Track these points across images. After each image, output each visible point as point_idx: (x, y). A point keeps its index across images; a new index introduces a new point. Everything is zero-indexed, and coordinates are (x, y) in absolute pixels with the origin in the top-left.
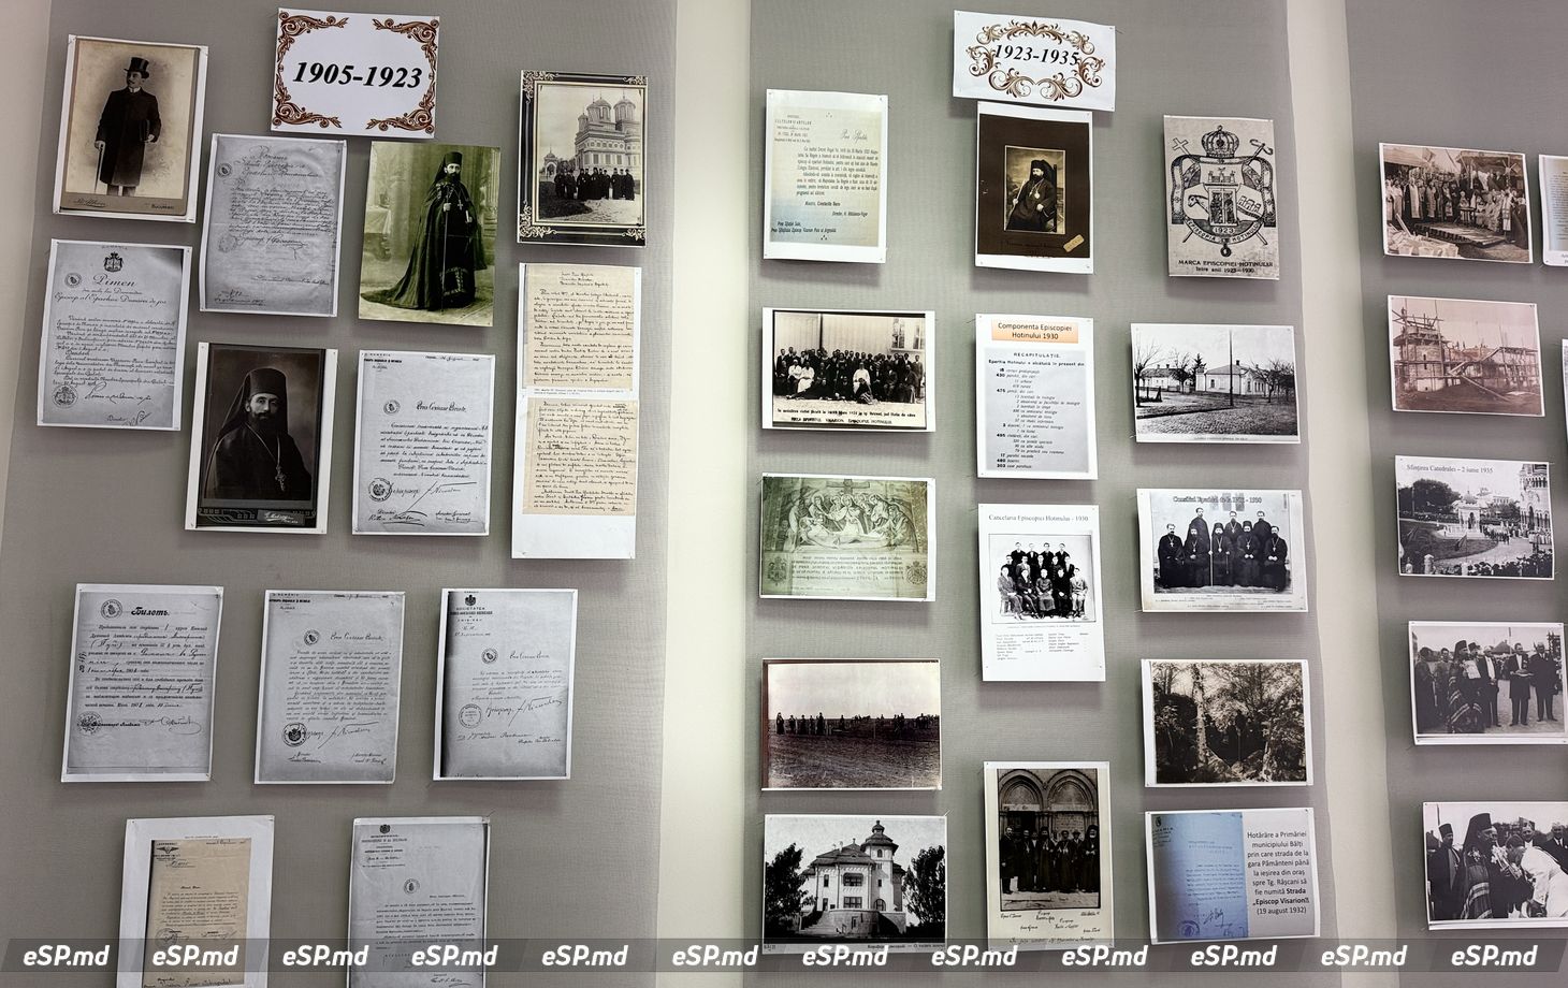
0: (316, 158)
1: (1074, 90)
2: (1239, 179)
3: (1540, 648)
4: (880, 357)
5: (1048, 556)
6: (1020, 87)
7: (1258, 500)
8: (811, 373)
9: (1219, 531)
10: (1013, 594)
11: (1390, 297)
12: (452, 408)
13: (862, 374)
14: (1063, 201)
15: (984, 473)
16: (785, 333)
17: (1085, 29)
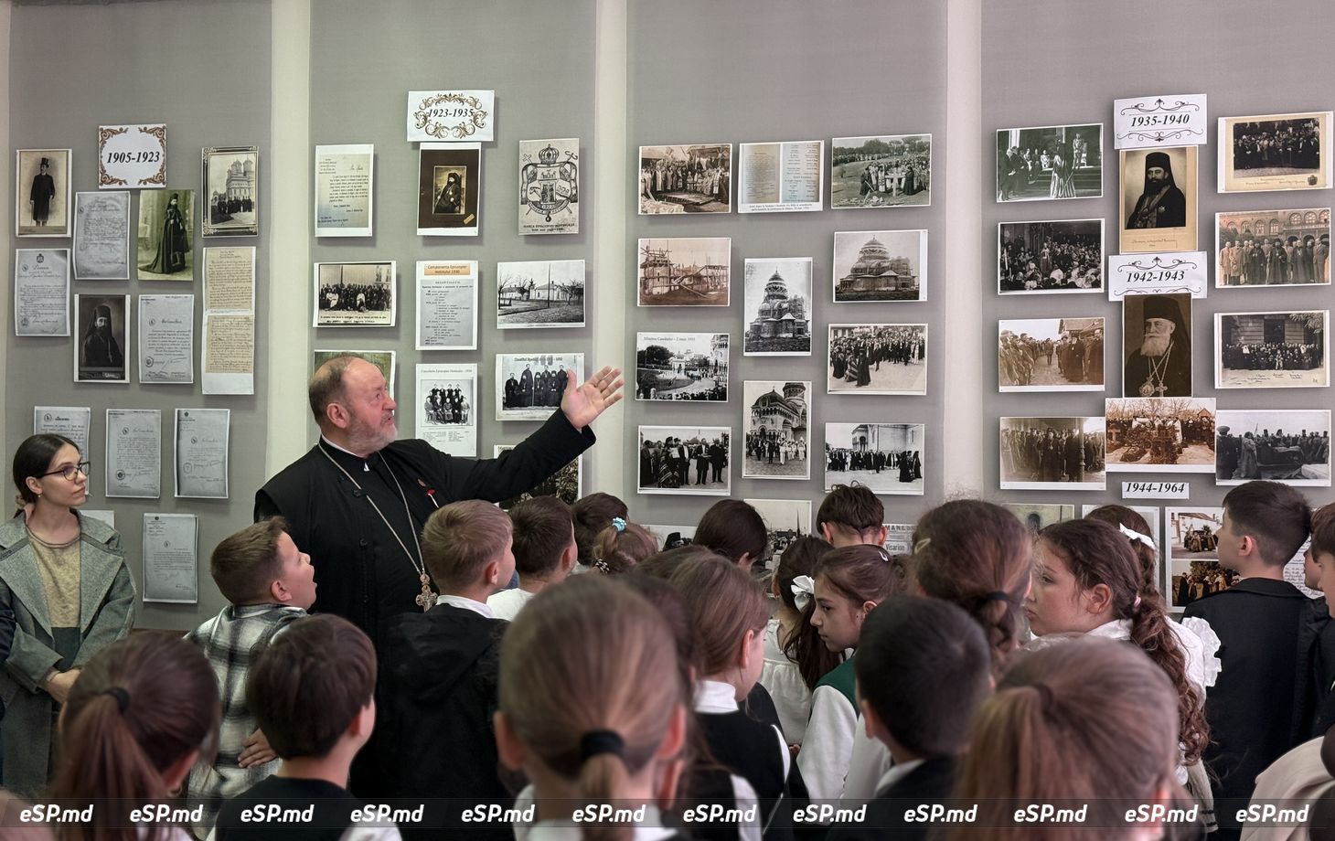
0: (118, 201)
1: (470, 131)
2: (558, 176)
3: (717, 442)
4: (370, 287)
5: (450, 391)
6: (442, 133)
7: (560, 359)
8: (337, 296)
9: (538, 376)
10: (432, 412)
11: (640, 240)
12: (176, 322)
13: (361, 296)
14: (464, 196)
15: (419, 347)
16: (324, 276)
17: (477, 94)
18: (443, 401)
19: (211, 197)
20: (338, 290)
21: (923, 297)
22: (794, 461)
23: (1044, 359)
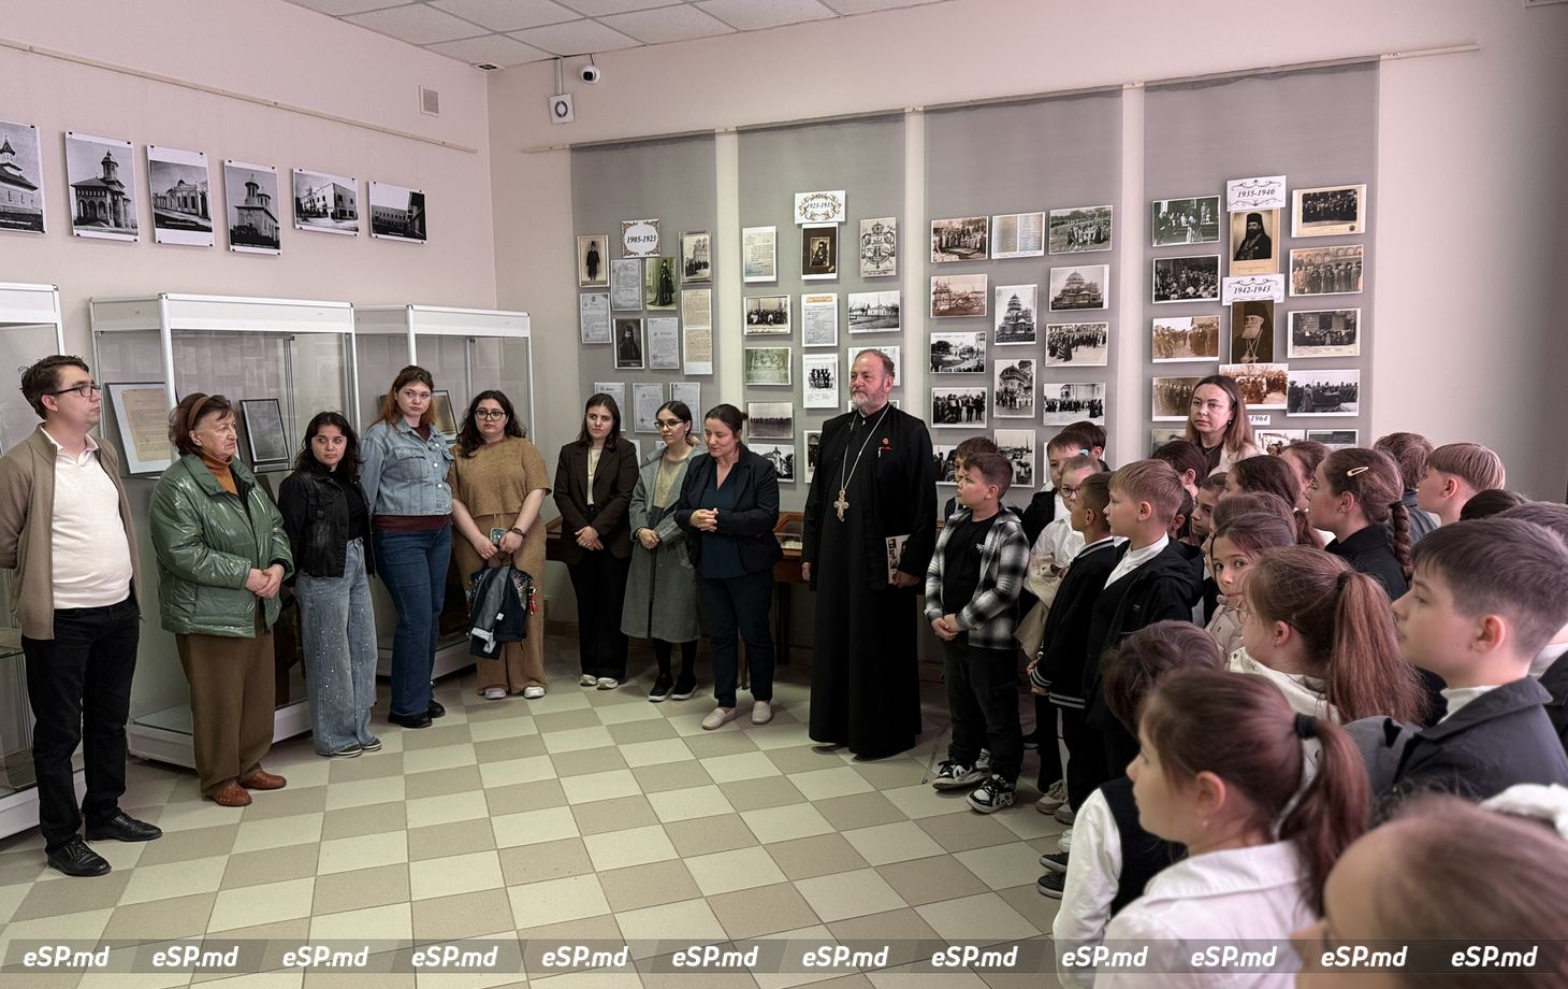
0: (634, 265)
1: (832, 216)
2: (883, 240)
3: (978, 396)
4: (775, 310)
5: (823, 370)
6: (815, 217)
8: (757, 317)
10: (812, 382)
11: (932, 277)
12: (669, 333)
13: (771, 316)
14: (828, 254)
15: (804, 345)
16: (750, 305)
17: (835, 193)
18: (819, 376)
19: (685, 261)
20: (757, 313)
21: (1106, 306)
22: (1025, 407)
23: (1182, 342)
